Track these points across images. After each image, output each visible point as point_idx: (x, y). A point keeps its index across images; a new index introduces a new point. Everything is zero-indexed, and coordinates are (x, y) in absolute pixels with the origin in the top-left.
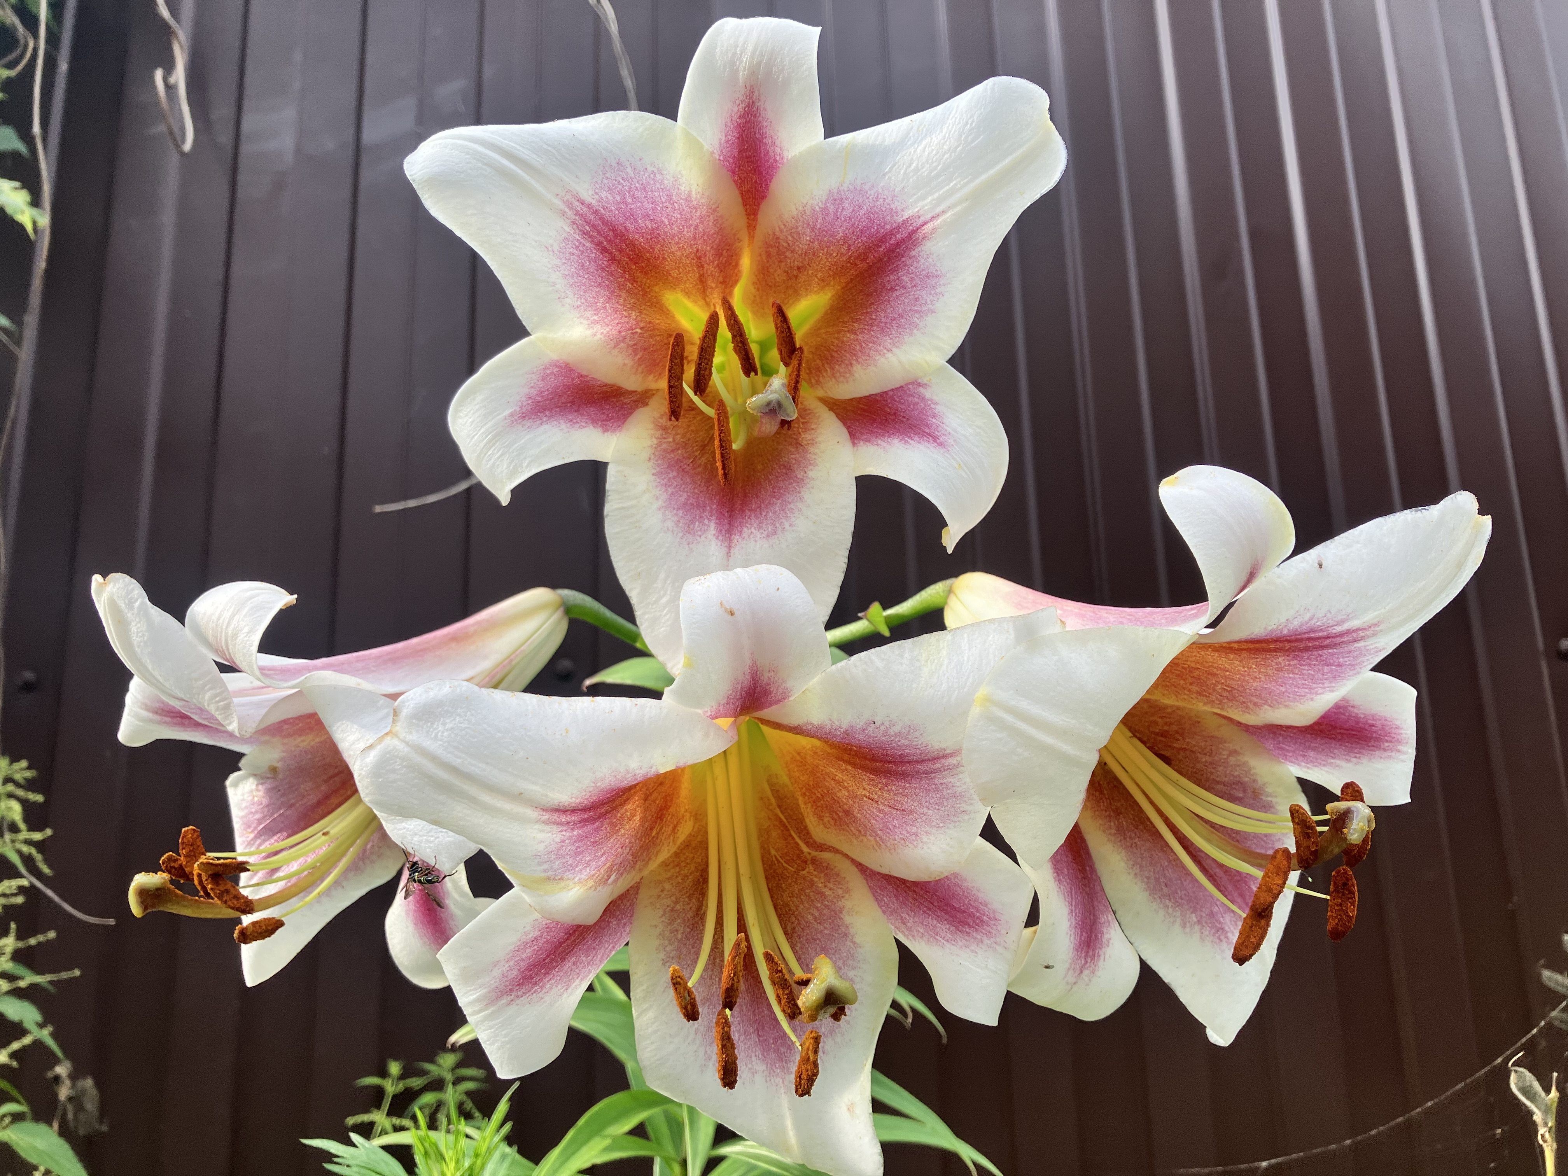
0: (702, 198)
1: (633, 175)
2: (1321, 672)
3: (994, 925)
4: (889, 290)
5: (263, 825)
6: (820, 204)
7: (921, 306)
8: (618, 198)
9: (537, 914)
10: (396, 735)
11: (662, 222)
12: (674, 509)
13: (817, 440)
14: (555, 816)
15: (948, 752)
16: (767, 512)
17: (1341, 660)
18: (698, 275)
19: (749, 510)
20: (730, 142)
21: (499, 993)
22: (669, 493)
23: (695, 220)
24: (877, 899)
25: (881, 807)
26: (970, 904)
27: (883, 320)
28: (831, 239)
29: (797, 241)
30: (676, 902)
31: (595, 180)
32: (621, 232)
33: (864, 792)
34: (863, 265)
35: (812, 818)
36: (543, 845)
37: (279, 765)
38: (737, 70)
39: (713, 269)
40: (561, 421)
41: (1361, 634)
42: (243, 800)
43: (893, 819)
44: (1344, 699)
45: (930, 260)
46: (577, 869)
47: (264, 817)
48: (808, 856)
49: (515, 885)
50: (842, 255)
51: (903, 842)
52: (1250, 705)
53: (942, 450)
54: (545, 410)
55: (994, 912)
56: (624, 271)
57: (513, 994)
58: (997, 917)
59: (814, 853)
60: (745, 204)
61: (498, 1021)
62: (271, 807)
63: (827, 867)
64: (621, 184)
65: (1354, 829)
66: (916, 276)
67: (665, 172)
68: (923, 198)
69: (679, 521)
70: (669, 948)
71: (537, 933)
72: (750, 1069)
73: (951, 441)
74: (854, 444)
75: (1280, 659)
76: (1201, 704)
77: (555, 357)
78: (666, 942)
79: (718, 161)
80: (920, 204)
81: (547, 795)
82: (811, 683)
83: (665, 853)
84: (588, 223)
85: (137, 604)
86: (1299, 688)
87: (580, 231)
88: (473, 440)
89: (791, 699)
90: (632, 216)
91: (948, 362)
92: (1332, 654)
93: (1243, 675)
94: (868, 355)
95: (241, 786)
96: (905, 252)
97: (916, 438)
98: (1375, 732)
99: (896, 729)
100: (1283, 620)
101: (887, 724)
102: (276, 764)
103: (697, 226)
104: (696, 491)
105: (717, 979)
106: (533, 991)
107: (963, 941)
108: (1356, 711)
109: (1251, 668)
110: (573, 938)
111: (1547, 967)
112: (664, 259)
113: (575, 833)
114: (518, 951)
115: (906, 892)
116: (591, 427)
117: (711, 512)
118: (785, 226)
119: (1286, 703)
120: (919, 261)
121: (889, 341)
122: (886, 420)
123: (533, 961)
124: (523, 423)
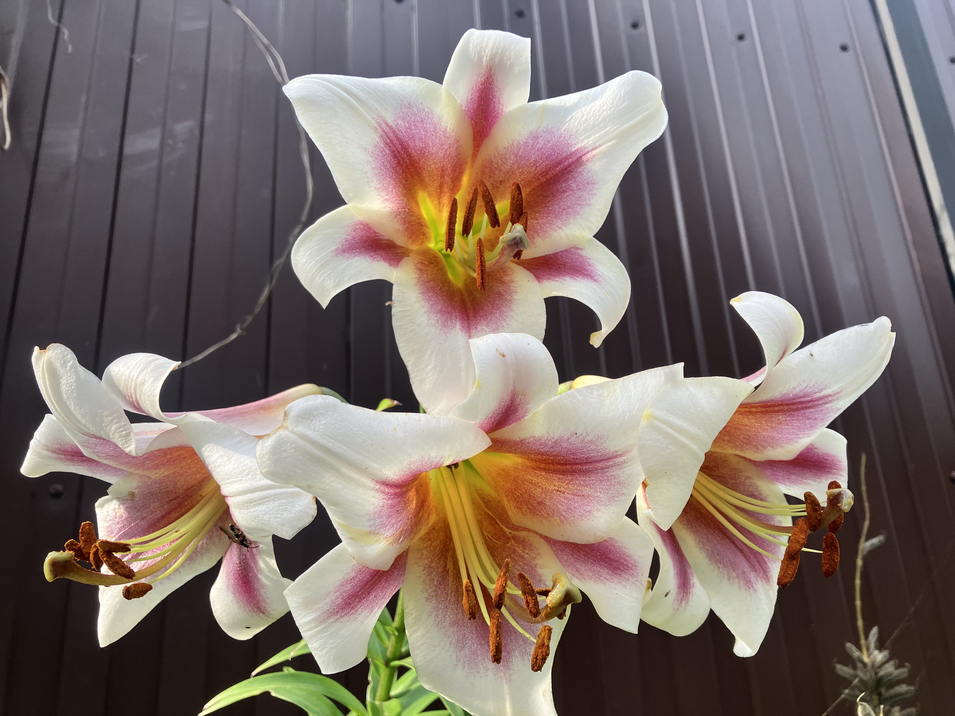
0: (452, 132)
1: (417, 113)
2: (804, 424)
3: (635, 569)
4: (562, 192)
5: (123, 532)
6: (524, 139)
7: (582, 201)
8: (407, 125)
9: (355, 561)
10: (286, 428)
11: (429, 144)
12: (434, 313)
13: (514, 280)
14: (383, 488)
15: (618, 453)
16: (491, 317)
17: (816, 416)
18: (439, 183)
19: (479, 316)
20: (473, 100)
21: (330, 614)
22: (430, 304)
23: (446, 146)
24: (558, 558)
25: (566, 495)
26: (620, 557)
27: (557, 210)
28: (526, 162)
29: (504, 163)
30: (431, 562)
31: (395, 112)
32: (406, 147)
33: (554, 488)
34: (543, 179)
35: (513, 510)
36: (373, 506)
37: (136, 491)
38: (482, 57)
39: (448, 180)
40: (366, 256)
41: (830, 398)
42: (108, 515)
43: (575, 502)
44: (811, 444)
45: (590, 174)
46: (387, 528)
47: (123, 526)
48: (509, 535)
49: (342, 540)
50: (531, 173)
51: (580, 517)
52: (760, 448)
53: (597, 284)
54: (357, 248)
55: (635, 561)
56: (403, 172)
57: (339, 615)
58: (636, 565)
59: (514, 533)
60: (474, 140)
61: (328, 633)
62: (129, 520)
63: (523, 541)
64: (410, 117)
65: (845, 504)
66: (581, 183)
67: (434, 113)
68: (589, 137)
69: (438, 320)
70: (429, 591)
71: (354, 574)
72: (485, 667)
73: (601, 279)
74: (539, 282)
75: (780, 417)
76: (729, 448)
77: (361, 218)
78: (428, 587)
79: (464, 111)
80: (586, 141)
81: (381, 471)
82: (539, 409)
83: (423, 531)
84: (389, 138)
85: (70, 364)
86: (790, 435)
87: (384, 142)
88: (310, 265)
89: (526, 418)
90: (413, 138)
91: (594, 237)
92: (811, 412)
93: (756, 428)
94: (546, 232)
95: (106, 506)
96: (574, 169)
97: (580, 277)
98: (829, 464)
99: (589, 438)
100: (791, 387)
101: (584, 434)
102: (134, 491)
103: (447, 149)
104: (446, 304)
105: (461, 610)
106: (351, 613)
107: (617, 579)
108: (817, 451)
109: (762, 423)
110: (374, 580)
111: (840, 662)
112: (424, 169)
113: (389, 502)
114: (342, 586)
115: (578, 551)
116: (383, 262)
117: (456, 316)
118: (498, 153)
119: (782, 445)
120: (583, 174)
121: (560, 223)
122: (559, 268)
123: (351, 592)
124: (344, 255)
